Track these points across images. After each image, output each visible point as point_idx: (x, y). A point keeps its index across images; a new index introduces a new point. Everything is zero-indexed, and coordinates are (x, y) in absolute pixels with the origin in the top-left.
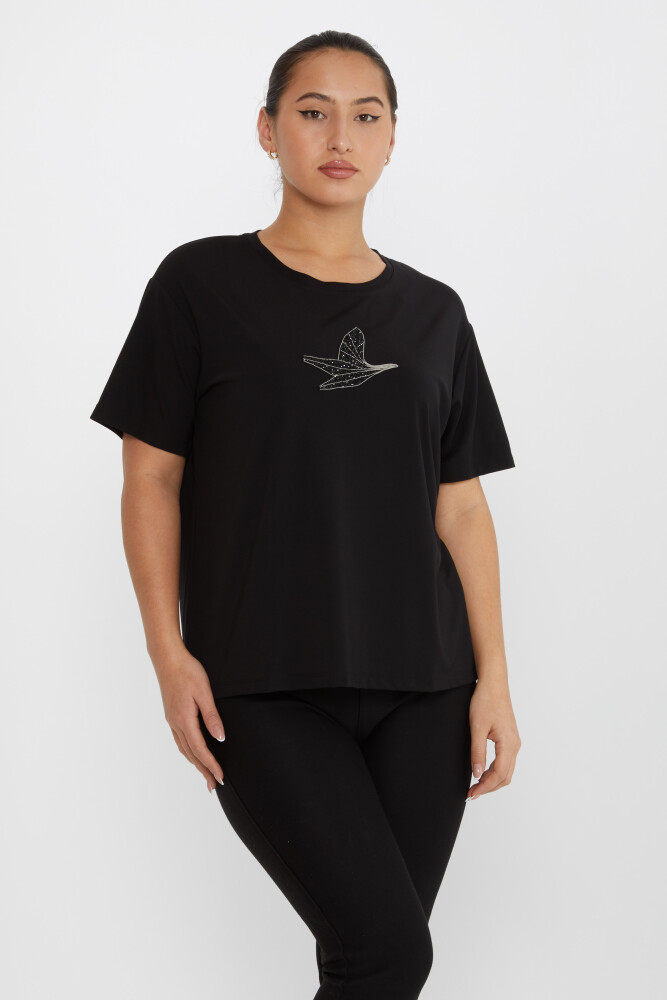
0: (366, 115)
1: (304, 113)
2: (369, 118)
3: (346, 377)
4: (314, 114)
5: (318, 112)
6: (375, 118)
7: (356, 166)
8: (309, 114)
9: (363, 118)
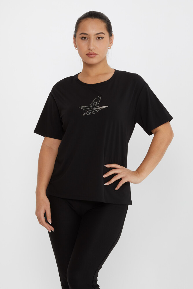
0: (100, 37)
1: (82, 38)
2: (101, 38)
3: (91, 111)
4: (85, 38)
5: (86, 38)
6: (102, 38)
7: (96, 53)
8: (83, 38)
9: (99, 38)
